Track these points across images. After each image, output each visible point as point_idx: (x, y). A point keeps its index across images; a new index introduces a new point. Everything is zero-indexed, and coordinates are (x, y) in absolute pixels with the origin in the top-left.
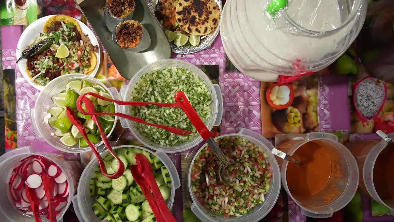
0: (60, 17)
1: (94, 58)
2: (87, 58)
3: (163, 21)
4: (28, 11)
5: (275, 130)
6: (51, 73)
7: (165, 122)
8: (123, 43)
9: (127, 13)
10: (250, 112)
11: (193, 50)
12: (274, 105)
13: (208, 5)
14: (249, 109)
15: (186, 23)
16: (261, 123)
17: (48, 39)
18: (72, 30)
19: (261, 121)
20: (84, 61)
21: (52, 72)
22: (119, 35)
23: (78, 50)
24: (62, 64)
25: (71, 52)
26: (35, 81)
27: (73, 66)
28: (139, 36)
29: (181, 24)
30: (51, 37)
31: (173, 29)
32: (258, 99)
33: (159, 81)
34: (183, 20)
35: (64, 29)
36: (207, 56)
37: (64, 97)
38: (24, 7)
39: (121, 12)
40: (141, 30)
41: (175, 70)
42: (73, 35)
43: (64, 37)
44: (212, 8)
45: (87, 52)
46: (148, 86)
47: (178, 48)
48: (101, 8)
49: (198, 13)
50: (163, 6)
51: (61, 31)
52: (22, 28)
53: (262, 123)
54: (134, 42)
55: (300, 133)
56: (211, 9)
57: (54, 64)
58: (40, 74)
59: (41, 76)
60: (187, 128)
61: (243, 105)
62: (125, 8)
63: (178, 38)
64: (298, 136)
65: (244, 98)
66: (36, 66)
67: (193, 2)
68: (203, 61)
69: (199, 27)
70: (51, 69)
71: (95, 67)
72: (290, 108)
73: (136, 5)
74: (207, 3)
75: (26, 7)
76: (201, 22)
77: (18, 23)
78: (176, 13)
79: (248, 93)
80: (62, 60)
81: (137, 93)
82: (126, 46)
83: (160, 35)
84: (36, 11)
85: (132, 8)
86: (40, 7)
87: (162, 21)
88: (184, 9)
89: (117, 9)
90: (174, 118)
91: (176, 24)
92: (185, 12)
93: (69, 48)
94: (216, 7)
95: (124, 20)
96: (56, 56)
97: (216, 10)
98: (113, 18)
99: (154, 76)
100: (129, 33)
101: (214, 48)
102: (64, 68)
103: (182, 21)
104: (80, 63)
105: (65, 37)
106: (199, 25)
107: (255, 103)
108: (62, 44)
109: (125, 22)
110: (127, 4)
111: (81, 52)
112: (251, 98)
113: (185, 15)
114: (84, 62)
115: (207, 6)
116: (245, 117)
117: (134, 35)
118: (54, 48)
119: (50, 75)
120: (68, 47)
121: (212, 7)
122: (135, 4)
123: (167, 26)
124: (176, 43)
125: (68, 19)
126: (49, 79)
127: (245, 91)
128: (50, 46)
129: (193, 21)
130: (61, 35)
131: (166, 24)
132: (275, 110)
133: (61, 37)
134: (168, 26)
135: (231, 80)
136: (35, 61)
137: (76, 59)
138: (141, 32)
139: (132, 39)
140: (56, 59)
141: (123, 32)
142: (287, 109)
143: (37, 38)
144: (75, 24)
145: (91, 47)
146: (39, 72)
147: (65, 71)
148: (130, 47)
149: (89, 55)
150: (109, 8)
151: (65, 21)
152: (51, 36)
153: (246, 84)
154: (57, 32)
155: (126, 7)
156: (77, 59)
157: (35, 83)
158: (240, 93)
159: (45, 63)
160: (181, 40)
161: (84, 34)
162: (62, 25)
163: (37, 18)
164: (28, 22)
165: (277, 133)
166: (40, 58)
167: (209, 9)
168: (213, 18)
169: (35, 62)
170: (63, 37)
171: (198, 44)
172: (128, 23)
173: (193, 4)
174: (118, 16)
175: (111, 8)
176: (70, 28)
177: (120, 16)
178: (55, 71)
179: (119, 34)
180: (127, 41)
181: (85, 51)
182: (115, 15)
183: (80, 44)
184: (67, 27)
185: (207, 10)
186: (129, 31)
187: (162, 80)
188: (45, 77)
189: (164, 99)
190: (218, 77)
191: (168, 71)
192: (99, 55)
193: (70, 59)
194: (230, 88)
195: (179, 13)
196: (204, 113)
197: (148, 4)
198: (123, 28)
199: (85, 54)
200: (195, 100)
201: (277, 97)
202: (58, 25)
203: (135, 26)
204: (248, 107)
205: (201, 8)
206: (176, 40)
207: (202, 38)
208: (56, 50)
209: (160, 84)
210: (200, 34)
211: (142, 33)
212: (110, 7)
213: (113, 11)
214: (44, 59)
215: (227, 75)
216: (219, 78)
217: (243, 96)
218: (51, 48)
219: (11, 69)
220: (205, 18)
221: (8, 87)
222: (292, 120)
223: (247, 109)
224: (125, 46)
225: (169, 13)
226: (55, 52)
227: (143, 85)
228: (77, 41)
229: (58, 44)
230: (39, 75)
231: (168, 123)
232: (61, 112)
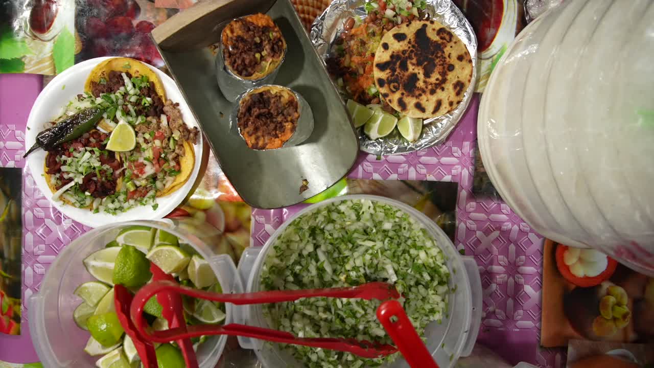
0: (121, 62)
1: (189, 155)
2: (174, 155)
3: (344, 81)
4: (55, 45)
5: (570, 330)
6: (96, 183)
7: (335, 319)
8: (253, 137)
9: (267, 69)
10: (518, 287)
11: (406, 148)
12: (574, 276)
13: (447, 50)
14: (515, 282)
15: (395, 90)
16: (541, 313)
17: (92, 109)
18: (145, 92)
19: (540, 309)
20: (166, 160)
21: (98, 180)
22: (246, 118)
23: (155, 138)
24: (121, 164)
25: (141, 140)
26: (61, 198)
27: (142, 172)
28: (290, 124)
29: (383, 90)
30: (100, 106)
31: (364, 99)
32: (537, 261)
33: (330, 227)
34: (389, 82)
35: (128, 88)
36: (433, 160)
37: (111, 261)
38: (47, 35)
39: (255, 65)
40: (296, 108)
41: (369, 207)
42: (145, 103)
43: (126, 105)
44: (456, 59)
45: (174, 142)
46: (304, 242)
47: (372, 142)
48: (210, 45)
49: (423, 68)
50: (344, 46)
51: (120, 93)
52: (42, 81)
53: (543, 314)
54: (278, 137)
55: (625, 341)
56: (454, 60)
57: (102, 165)
58: (72, 184)
59: (74, 188)
60: (385, 335)
61: (505, 273)
62: (262, 57)
63: (375, 122)
64: (620, 347)
65: (508, 258)
66: (64, 168)
67: (413, 43)
68: (424, 171)
69: (423, 100)
70: (95, 175)
71: (191, 173)
72: (606, 285)
73: (288, 49)
74: (446, 46)
75: (53, 36)
76: (430, 87)
77: (32, 69)
78: (374, 64)
79: (517, 245)
80: (121, 156)
81: (277, 257)
82: (261, 143)
83: (336, 114)
84: (72, 45)
85: (280, 56)
86: (81, 37)
87: (340, 81)
88: (392, 57)
89: (244, 58)
90: (358, 315)
91: (373, 90)
92: (395, 64)
93: (136, 130)
94: (465, 56)
95: (259, 85)
96: (108, 147)
97: (464, 62)
98: (235, 80)
99: (320, 218)
100: (269, 113)
101: (450, 143)
102: (123, 173)
103: (386, 85)
104: (157, 166)
105: (130, 106)
106: (423, 94)
107: (530, 269)
108: (122, 122)
109: (261, 89)
110: (267, 47)
111: (162, 142)
112: (523, 257)
113: (394, 70)
114: (166, 165)
115: (444, 52)
116: (507, 300)
117: (279, 119)
118: (106, 128)
119: (93, 187)
120: (134, 127)
121: (454, 55)
122: (285, 46)
123: (352, 91)
124: (369, 131)
125: (138, 68)
126: (91, 195)
127: (510, 242)
128: (97, 124)
129: (410, 85)
130: (120, 101)
131: (350, 89)
132: (573, 287)
133: (120, 107)
134: (354, 92)
135: (481, 216)
136: (63, 156)
137: (149, 157)
138: (296, 115)
139: (275, 129)
140: (106, 154)
141: (256, 111)
142: (599, 286)
143: (71, 103)
144: (153, 79)
145: (183, 132)
146: (71, 180)
147: (126, 180)
148: (267, 147)
149: (178, 149)
150: (227, 55)
151: (132, 72)
152: (99, 104)
153: (516, 227)
154: (113, 96)
155: (264, 53)
156: (151, 156)
157: (62, 202)
158: (501, 244)
159: (84, 162)
160: (379, 126)
161: (170, 100)
162: (123, 80)
163: (73, 60)
164: (55, 68)
165: (572, 337)
166: (75, 150)
167: (448, 60)
168: (455, 81)
169: (64, 158)
170: (124, 107)
171: (418, 135)
172: (269, 91)
173: (413, 46)
174: (246, 76)
175: (230, 55)
176: (140, 88)
177: (250, 75)
178: (104, 179)
179: (245, 116)
180: (263, 131)
181: (169, 139)
182: (240, 73)
183: (160, 122)
184: (134, 86)
185: (445, 61)
186: (270, 110)
187: (338, 226)
188: (83, 192)
189: (339, 267)
190: (454, 208)
191: (352, 208)
192: (198, 149)
193: (138, 155)
194: (479, 234)
195: (382, 67)
196: (428, 307)
197: (314, 42)
198: (255, 103)
199: (169, 146)
200: (409, 277)
201: (581, 260)
202: (115, 80)
203: (282, 99)
204: (514, 278)
205: (430, 56)
206: (369, 124)
207: (426, 122)
208: (110, 133)
209: (331, 235)
210: (424, 116)
211: (299, 116)
212: (229, 53)
213: (235, 61)
214: (82, 153)
215: (473, 204)
216: (457, 209)
217: (505, 252)
218: (98, 128)
219: (14, 169)
220: (437, 79)
221: (7, 206)
222: (610, 311)
223: (511, 280)
224: (257, 143)
225: (358, 64)
226: (107, 136)
227: (293, 239)
228: (154, 116)
229: (113, 120)
230: (71, 187)
231: (342, 320)
232: (104, 296)
